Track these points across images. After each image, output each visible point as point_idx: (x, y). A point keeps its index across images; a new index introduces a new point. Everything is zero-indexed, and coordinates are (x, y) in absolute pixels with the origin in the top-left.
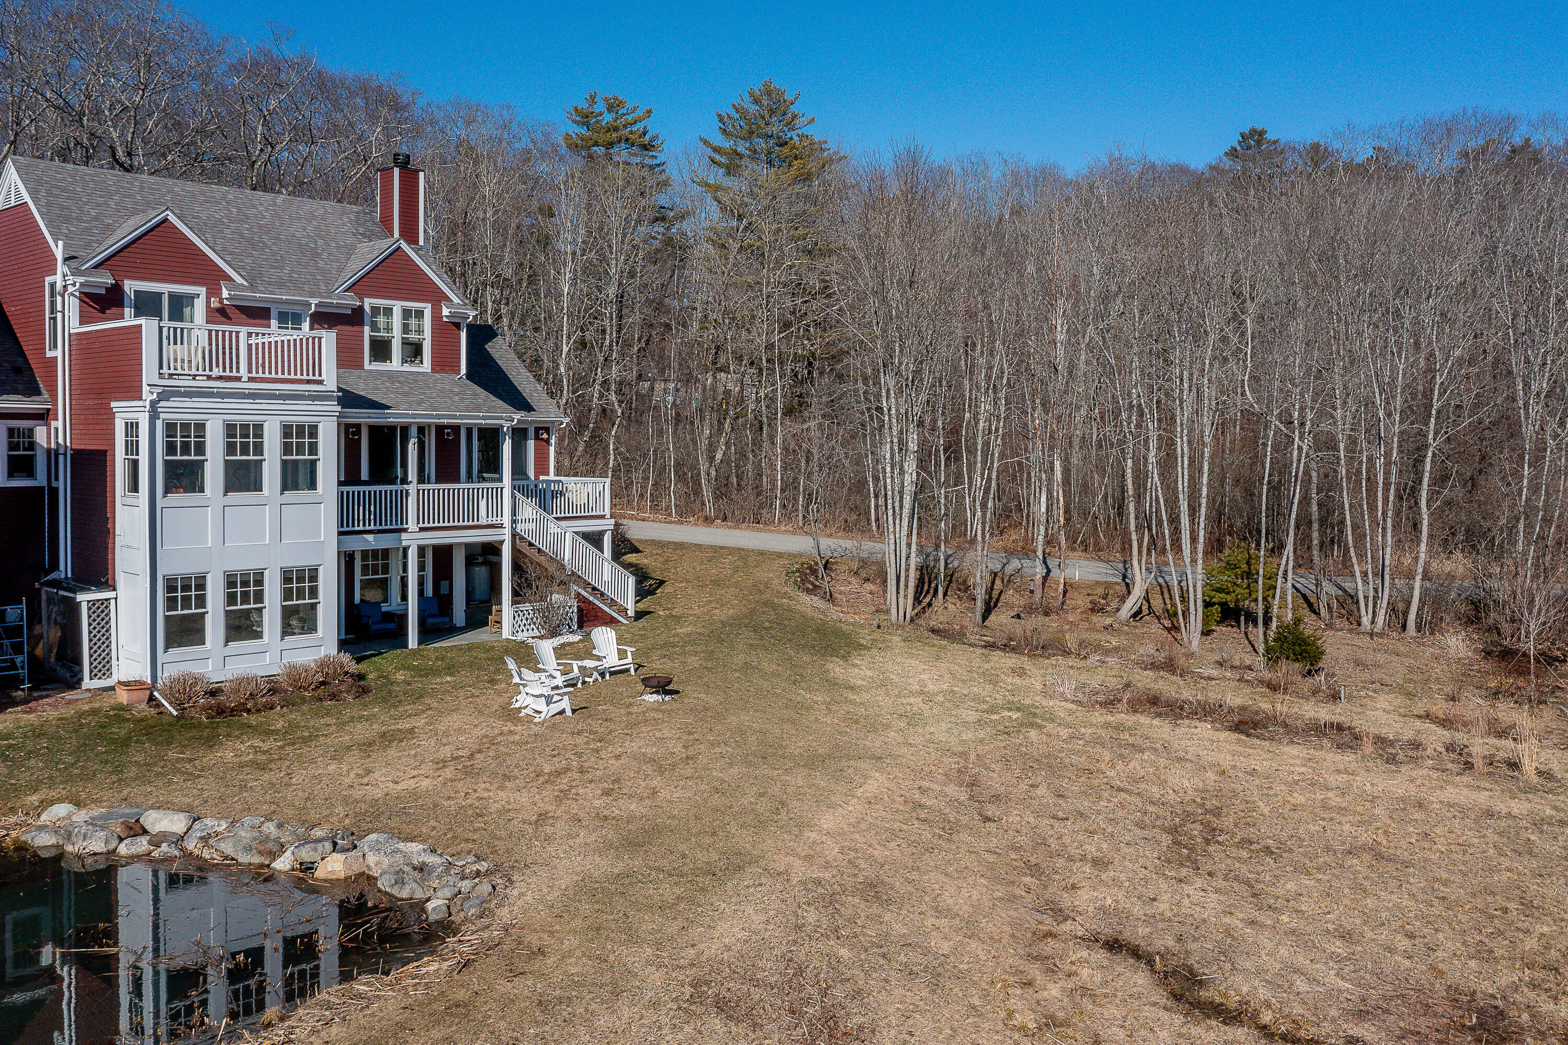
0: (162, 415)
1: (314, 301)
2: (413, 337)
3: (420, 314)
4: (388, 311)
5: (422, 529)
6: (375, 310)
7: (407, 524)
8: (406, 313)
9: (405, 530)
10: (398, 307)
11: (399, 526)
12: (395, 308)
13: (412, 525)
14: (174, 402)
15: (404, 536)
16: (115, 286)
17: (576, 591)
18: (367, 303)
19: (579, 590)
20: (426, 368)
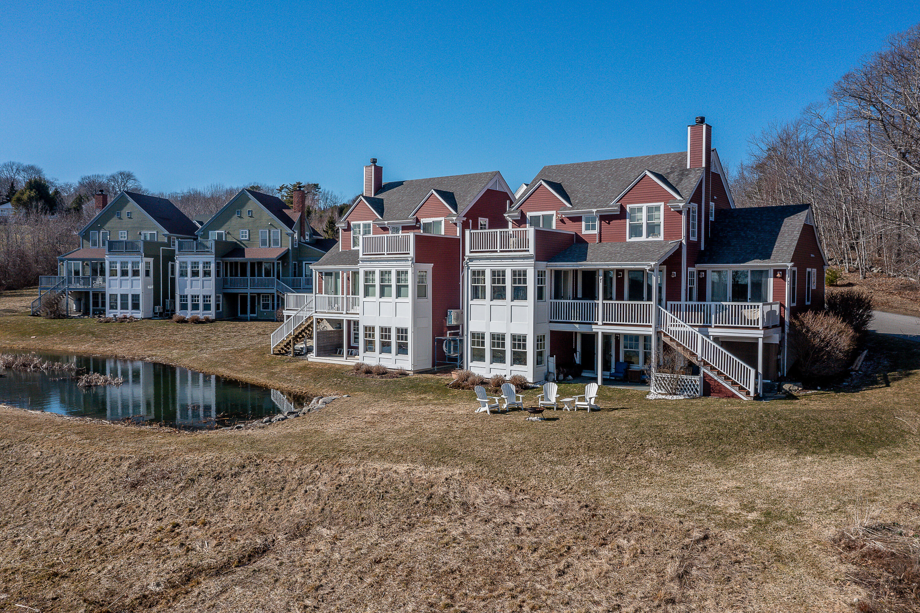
1: (597, 210)
3: (658, 209)
4: (640, 210)
5: (604, 324)
6: (632, 210)
9: (596, 324)
11: (593, 321)
12: (643, 208)
13: (600, 322)
14: (475, 262)
16: (523, 215)
17: (704, 372)
18: (628, 207)
19: (706, 371)
20: (661, 238)
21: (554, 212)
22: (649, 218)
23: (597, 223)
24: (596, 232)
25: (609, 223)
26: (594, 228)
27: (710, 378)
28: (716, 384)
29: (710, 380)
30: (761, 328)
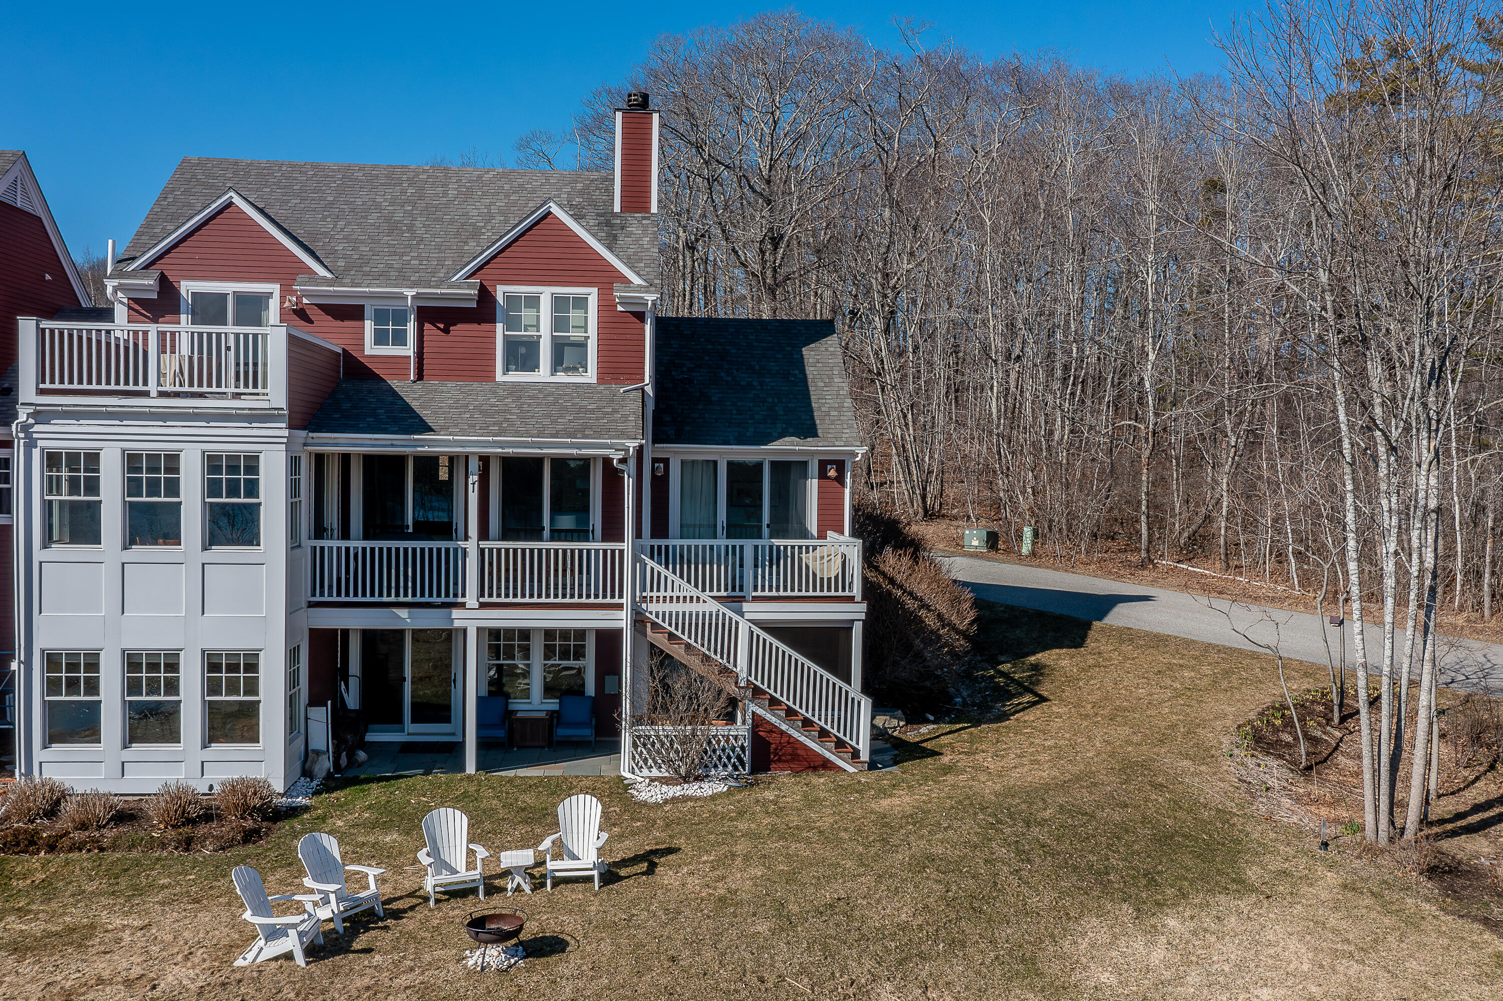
0: (40, 443)
1: (410, 293)
2: (574, 335)
3: (581, 303)
4: (533, 302)
5: (483, 606)
6: (511, 299)
7: (464, 595)
8: (559, 303)
9: (462, 605)
10: (546, 294)
11: (451, 599)
12: (542, 296)
13: (471, 600)
14: (57, 426)
15: (456, 613)
16: (168, 289)
17: (753, 713)
18: (501, 292)
19: (760, 711)
20: (591, 376)
21: (275, 288)
22: (559, 323)
23: (411, 328)
24: (409, 350)
25: (446, 331)
26: (400, 339)
27: (768, 727)
28: (785, 739)
29: (771, 731)
30: (858, 598)
